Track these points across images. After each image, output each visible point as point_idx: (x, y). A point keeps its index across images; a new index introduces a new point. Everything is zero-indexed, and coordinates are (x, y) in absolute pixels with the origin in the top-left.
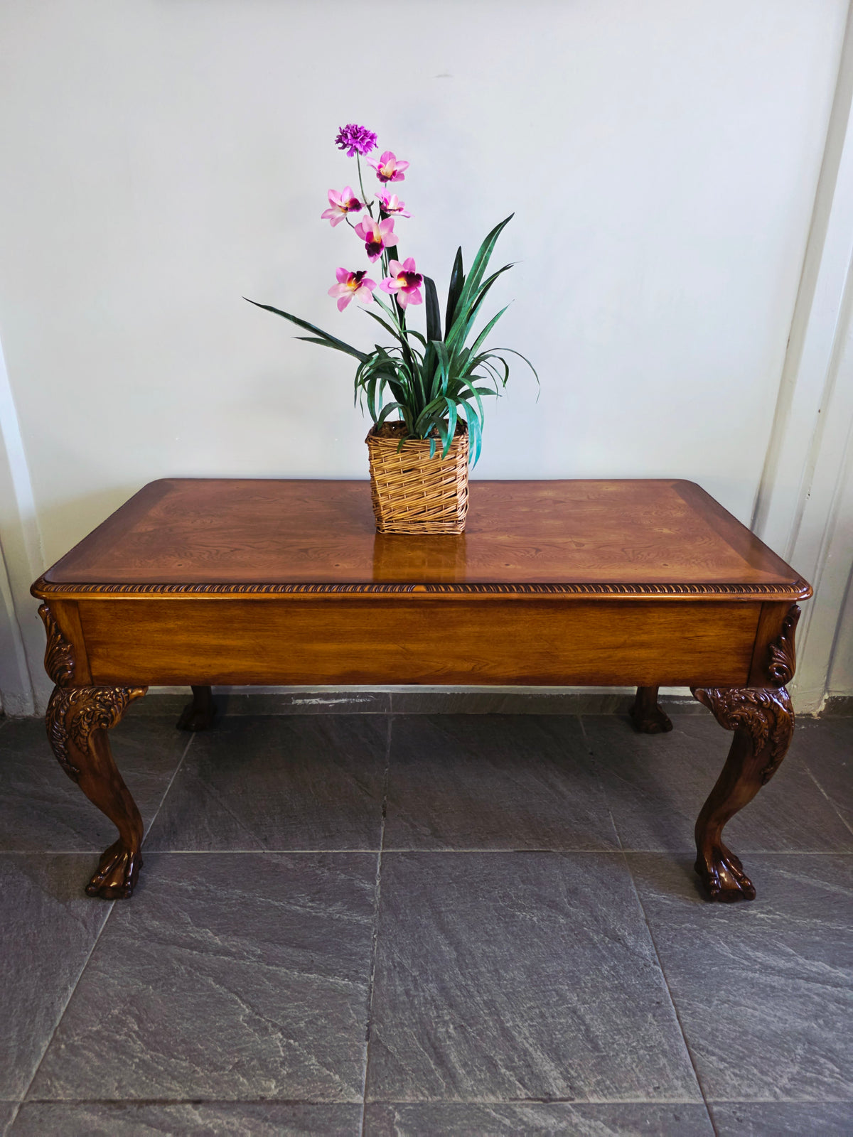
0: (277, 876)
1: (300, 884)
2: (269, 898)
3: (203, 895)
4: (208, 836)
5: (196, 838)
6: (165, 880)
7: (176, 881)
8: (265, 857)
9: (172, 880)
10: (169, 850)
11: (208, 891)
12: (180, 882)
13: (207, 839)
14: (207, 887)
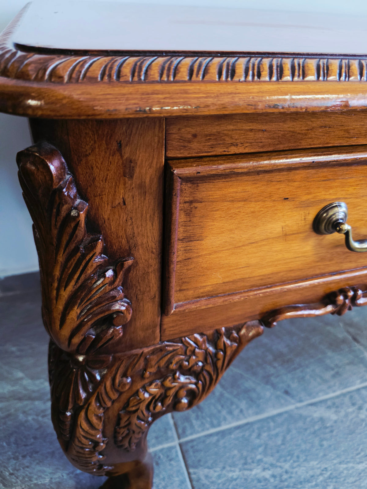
0: (332, 431)
1: (359, 436)
2: (348, 462)
3: (286, 480)
4: (232, 403)
5: (222, 406)
6: (234, 471)
7: (247, 470)
8: (304, 413)
9: (240, 470)
10: (208, 429)
11: (287, 472)
12: (251, 470)
13: (234, 407)
14: (281, 467)
